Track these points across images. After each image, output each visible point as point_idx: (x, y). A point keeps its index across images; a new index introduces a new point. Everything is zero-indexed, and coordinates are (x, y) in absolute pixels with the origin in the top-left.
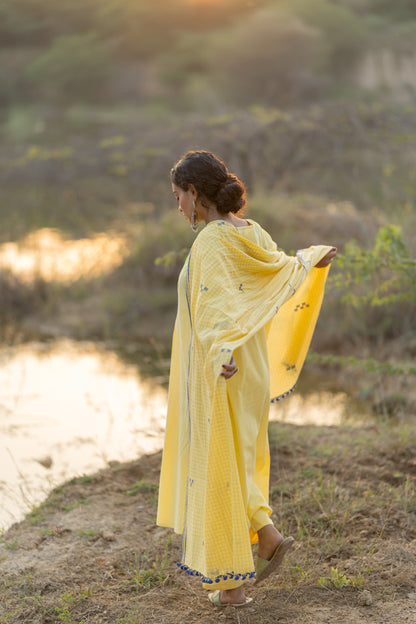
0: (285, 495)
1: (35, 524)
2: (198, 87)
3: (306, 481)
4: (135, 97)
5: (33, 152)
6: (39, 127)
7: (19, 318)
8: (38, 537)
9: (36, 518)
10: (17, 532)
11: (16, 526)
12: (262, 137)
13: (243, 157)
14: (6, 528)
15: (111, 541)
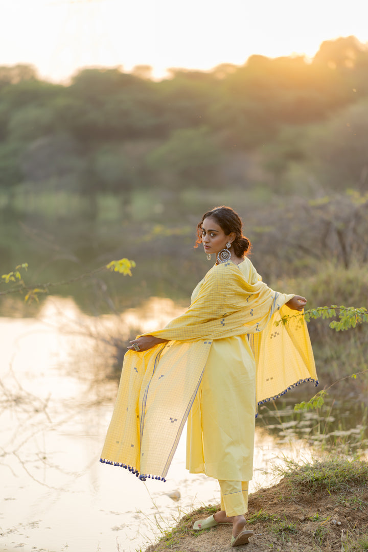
1: (169, 547)
2: (296, 173)
4: (241, 182)
5: (158, 229)
6: (158, 209)
9: (169, 541)
11: (152, 549)
12: (357, 216)
13: (340, 234)
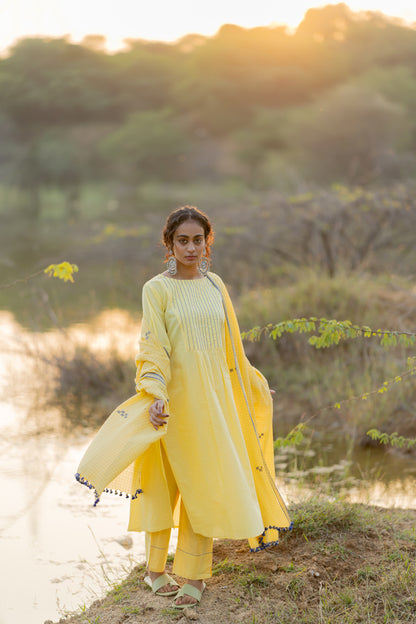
0: (371, 578)
1: (118, 602)
2: (276, 165)
3: (392, 564)
4: (210, 175)
5: (110, 229)
6: (112, 205)
7: (95, 399)
8: (121, 615)
9: (117, 596)
10: (99, 610)
11: (97, 604)
12: (345, 216)
13: (325, 237)
14: (88, 606)
15: (193, 619)
